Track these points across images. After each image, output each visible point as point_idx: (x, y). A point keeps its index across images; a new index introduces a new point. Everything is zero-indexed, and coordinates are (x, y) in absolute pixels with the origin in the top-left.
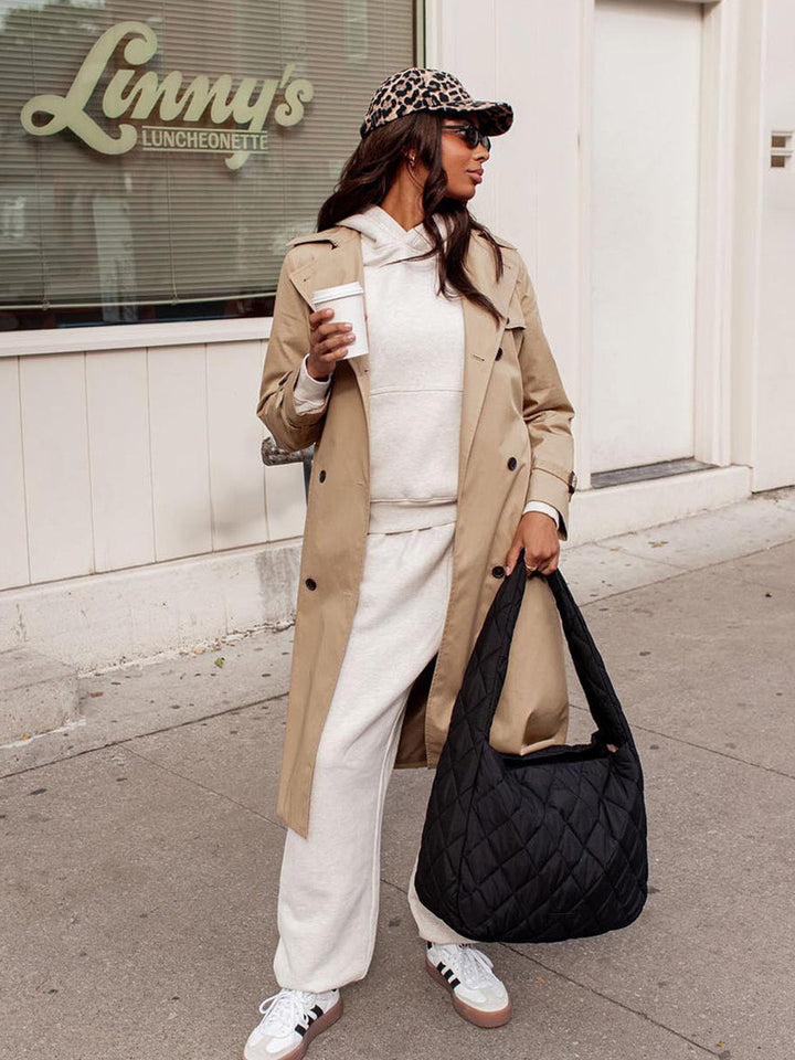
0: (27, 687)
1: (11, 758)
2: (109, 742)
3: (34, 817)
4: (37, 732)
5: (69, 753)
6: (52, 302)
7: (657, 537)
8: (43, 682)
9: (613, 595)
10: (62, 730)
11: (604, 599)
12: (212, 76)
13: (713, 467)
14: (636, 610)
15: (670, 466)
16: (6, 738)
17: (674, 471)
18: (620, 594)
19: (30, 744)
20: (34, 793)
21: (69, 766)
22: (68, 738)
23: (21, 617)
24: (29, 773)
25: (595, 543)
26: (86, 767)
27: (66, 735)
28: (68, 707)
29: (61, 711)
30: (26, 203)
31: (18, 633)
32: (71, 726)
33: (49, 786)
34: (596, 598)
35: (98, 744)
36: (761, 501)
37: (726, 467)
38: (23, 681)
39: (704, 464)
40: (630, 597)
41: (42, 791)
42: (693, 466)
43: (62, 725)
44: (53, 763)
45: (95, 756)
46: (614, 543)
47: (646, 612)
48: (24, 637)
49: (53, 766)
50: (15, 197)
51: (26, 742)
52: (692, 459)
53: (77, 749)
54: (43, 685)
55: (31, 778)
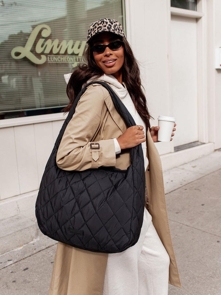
0: (21, 230)
1: (17, 255)
2: (47, 246)
3: (25, 281)
4: (24, 244)
5: (35, 252)
6: (23, 109)
7: (193, 164)
8: (26, 228)
9: (186, 184)
10: (32, 242)
11: (184, 185)
12: (67, 40)
13: (204, 143)
14: (195, 189)
15: (193, 144)
16: (15, 247)
17: (194, 145)
18: (188, 184)
19: (22, 249)
20: (25, 270)
21: (35, 258)
22: (34, 245)
23: (18, 205)
24: (23, 261)
25: (176, 167)
26: (41, 258)
27: (33, 244)
28: (34, 235)
29: (31, 237)
30: (16, 80)
31: (17, 210)
32: (35, 241)
33: (29, 267)
34: (182, 185)
35: (44, 247)
36: (217, 152)
37: (207, 143)
38: (19, 228)
39: (201, 143)
40: (192, 185)
41: (27, 269)
42: (199, 143)
43: (32, 240)
44: (30, 256)
45: (43, 252)
46: (182, 167)
47: (198, 190)
48: (19, 211)
49: (30, 257)
50: (13, 78)
51: (21, 248)
52: (198, 141)
53: (37, 250)
54: (26, 229)
55: (23, 263)
